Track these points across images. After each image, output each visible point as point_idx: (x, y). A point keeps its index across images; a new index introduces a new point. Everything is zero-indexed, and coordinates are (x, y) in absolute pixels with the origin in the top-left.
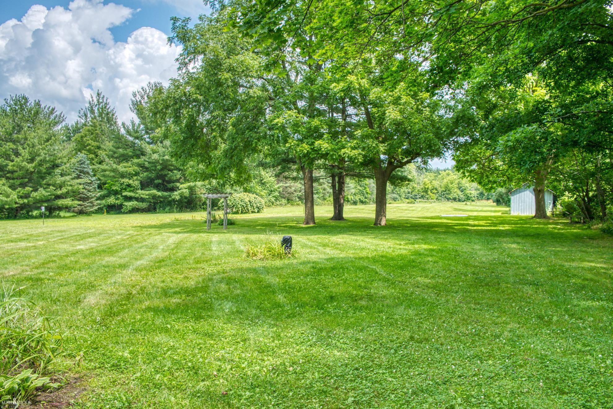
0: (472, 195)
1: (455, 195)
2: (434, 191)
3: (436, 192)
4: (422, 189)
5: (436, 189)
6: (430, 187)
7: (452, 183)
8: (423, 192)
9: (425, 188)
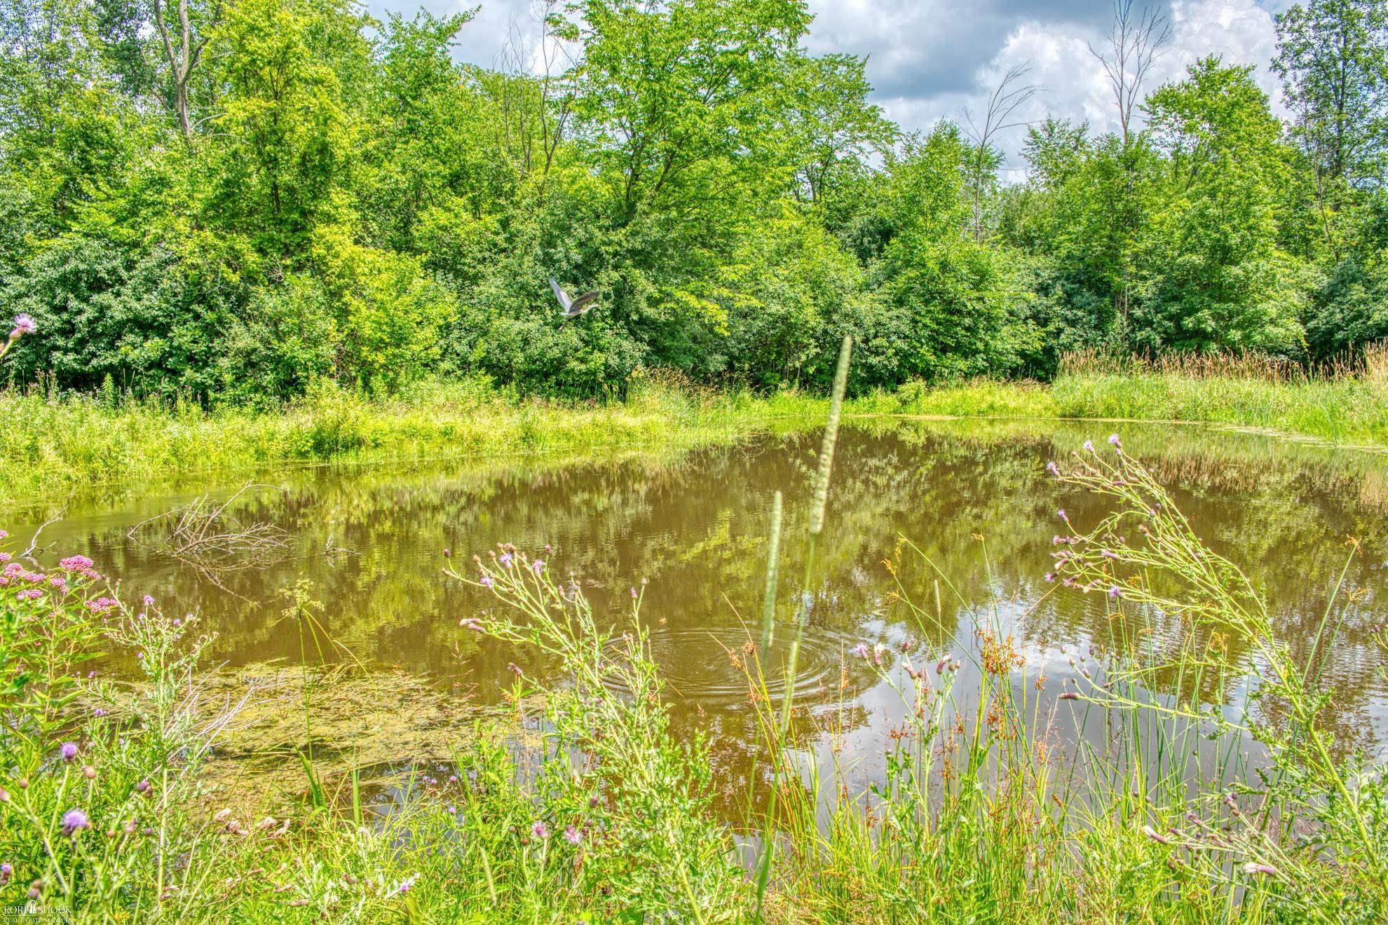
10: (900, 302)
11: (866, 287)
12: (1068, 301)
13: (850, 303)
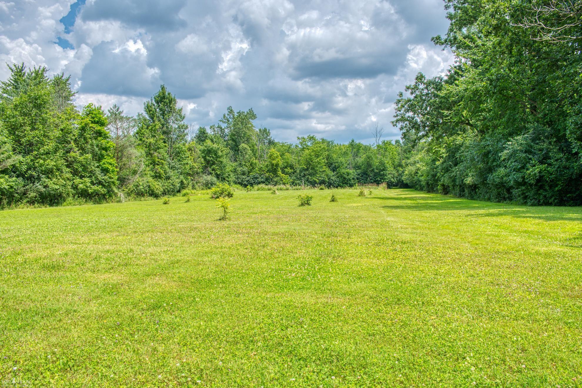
0: (351, 177)
1: (324, 177)
2: (288, 170)
3: (290, 171)
4: (267, 166)
5: (292, 167)
6: (281, 163)
7: (317, 156)
8: (269, 171)
9: (273, 165)
10: (338, 178)
11: (333, 176)
12: (362, 176)
13: (332, 178)
